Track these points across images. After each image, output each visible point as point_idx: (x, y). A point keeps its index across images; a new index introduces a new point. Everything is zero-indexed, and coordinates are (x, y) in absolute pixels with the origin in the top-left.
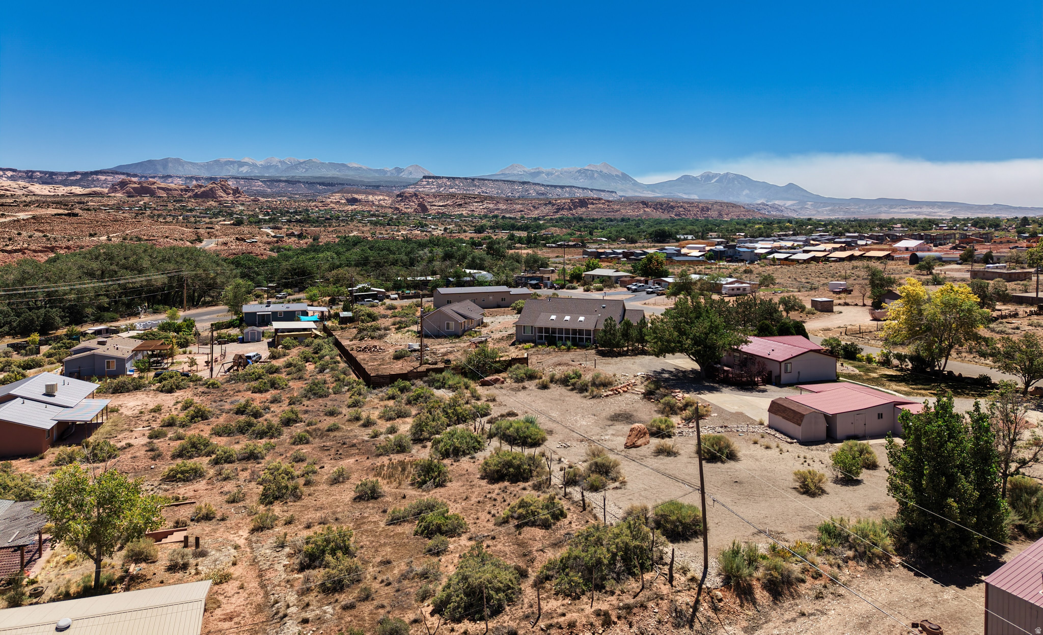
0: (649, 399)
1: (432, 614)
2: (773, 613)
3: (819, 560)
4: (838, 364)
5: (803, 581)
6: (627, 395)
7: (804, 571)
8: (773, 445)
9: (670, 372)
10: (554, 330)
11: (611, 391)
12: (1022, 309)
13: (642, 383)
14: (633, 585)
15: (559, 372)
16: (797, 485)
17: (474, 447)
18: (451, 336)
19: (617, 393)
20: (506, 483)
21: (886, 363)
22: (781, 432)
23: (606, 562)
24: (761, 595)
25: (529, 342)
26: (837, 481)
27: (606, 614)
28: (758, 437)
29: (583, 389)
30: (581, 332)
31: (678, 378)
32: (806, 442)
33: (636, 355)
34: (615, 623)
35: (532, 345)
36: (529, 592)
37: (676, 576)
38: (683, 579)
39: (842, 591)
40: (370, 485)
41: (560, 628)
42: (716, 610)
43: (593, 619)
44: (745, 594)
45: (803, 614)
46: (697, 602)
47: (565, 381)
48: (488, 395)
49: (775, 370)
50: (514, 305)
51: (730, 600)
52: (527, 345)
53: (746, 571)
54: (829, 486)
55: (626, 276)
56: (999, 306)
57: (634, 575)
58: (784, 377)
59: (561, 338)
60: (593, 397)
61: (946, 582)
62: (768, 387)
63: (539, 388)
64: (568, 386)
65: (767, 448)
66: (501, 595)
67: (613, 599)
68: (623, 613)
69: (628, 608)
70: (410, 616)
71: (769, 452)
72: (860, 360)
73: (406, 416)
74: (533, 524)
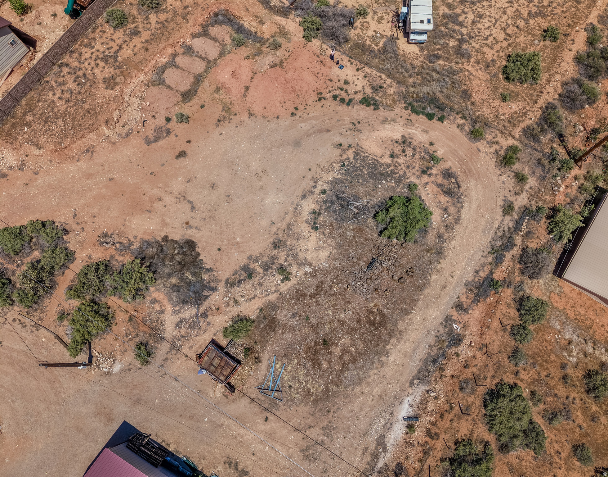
34: (426, 437)
36: (486, 435)
67: (438, 455)
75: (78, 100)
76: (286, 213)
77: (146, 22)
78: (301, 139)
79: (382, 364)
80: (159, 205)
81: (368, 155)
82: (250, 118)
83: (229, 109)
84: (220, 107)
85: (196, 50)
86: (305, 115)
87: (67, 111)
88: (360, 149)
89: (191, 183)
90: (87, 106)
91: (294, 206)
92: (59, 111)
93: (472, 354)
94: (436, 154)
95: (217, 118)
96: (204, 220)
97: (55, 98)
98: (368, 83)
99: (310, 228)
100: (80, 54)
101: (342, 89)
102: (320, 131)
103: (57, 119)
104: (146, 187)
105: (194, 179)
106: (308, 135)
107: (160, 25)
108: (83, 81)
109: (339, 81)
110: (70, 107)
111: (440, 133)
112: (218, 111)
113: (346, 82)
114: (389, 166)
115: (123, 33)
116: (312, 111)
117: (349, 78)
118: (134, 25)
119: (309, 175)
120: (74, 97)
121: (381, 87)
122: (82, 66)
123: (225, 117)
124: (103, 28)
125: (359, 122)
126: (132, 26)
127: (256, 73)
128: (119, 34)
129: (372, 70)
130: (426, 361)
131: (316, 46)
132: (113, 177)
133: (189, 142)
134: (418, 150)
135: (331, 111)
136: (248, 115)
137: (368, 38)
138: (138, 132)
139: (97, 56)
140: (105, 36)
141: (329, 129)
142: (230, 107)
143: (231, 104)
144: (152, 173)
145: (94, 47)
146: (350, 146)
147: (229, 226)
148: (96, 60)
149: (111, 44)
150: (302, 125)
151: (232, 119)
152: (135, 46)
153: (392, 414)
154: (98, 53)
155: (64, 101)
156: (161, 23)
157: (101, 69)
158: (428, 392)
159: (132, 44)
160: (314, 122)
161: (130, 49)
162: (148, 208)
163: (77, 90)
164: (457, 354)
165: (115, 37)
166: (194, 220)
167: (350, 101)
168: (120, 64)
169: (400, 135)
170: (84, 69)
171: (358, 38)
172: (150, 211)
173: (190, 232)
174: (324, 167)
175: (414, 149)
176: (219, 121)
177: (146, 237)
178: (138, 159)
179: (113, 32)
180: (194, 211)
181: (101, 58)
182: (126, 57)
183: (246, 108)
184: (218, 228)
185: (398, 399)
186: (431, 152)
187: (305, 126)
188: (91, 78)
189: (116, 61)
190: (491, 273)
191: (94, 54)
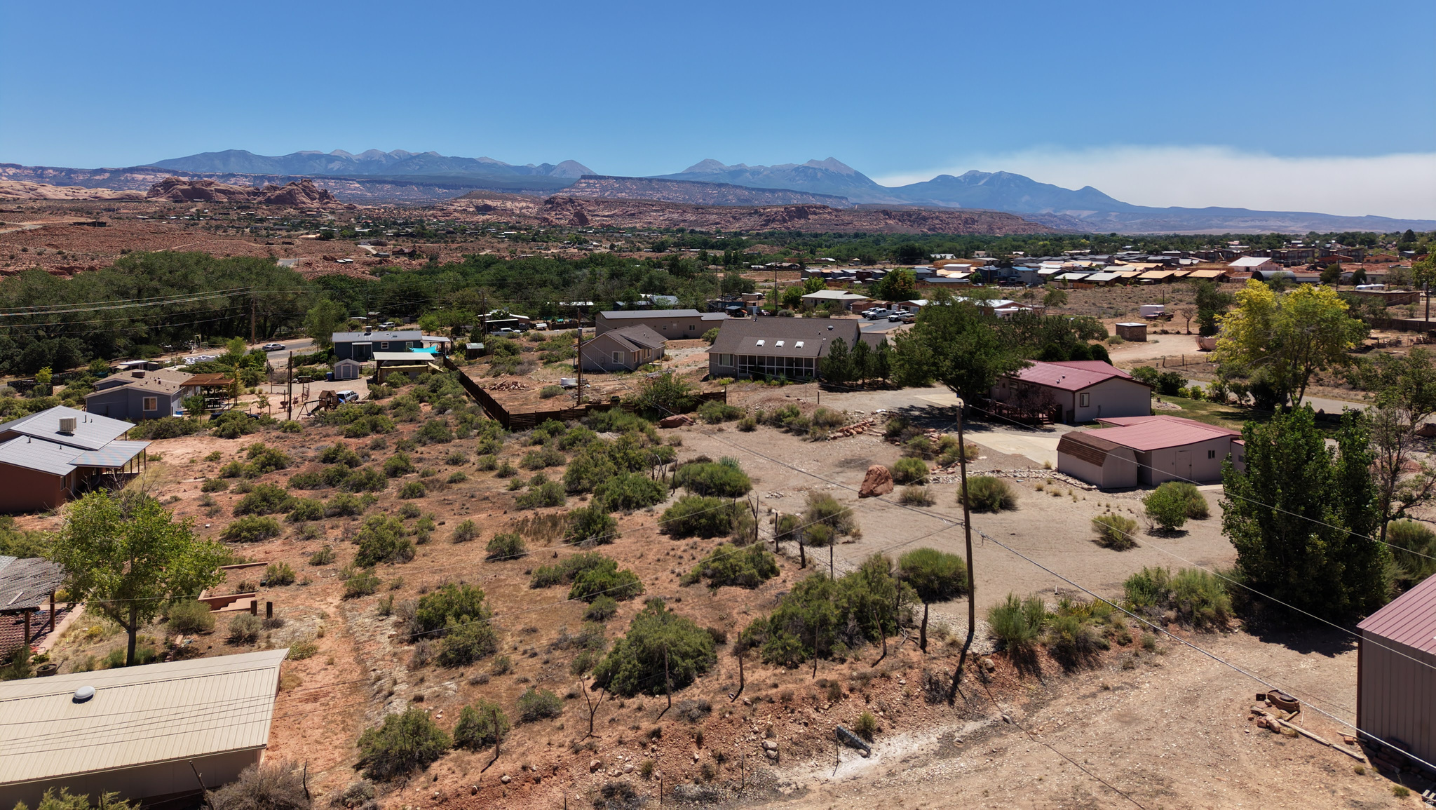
0: (893, 442)
1: (594, 688)
2: (1065, 687)
3: (1127, 622)
4: (1154, 401)
5: (1106, 648)
6: (862, 437)
7: (1107, 634)
8: (1064, 491)
9: (922, 410)
10: (762, 359)
11: (840, 431)
12: (1405, 338)
13: (883, 422)
14: (871, 651)
15: (767, 412)
16: (1097, 536)
17: (651, 498)
18: (620, 371)
19: (848, 434)
20: (696, 539)
21: (1220, 398)
22: (1075, 477)
23: (834, 620)
24: (1047, 664)
25: (727, 376)
26: (1152, 532)
27: (834, 685)
28: (1043, 483)
29: (800, 430)
30: (798, 361)
31: (934, 416)
32: (1108, 488)
33: (875, 390)
34: (846, 697)
35: (732, 379)
36: (727, 661)
37: (930, 640)
38: (940, 644)
39: (1160, 660)
40: (508, 540)
41: (771, 701)
42: (984, 681)
43: (816, 691)
44: (1026, 662)
45: (1107, 688)
46: (959, 671)
47: (777, 421)
48: (670, 438)
49: (1067, 403)
50: (706, 334)
51: (1005, 670)
52: (725, 380)
53: (1025, 634)
54: (1140, 538)
55: (861, 300)
56: (1374, 333)
57: (872, 639)
58: (1079, 412)
59: (771, 371)
60: (816, 440)
61: (1304, 650)
62: (1057, 426)
63: (742, 430)
64: (780, 427)
65: (1056, 495)
66: (689, 662)
67: (844, 668)
68: (857, 684)
69: (865, 678)
70: (563, 691)
71: (1058, 500)
72: (1184, 395)
73: (558, 465)
74: (734, 583)
93: (619, 753)
153: (891, 774)
158: (776, 760)
185: (855, 786)
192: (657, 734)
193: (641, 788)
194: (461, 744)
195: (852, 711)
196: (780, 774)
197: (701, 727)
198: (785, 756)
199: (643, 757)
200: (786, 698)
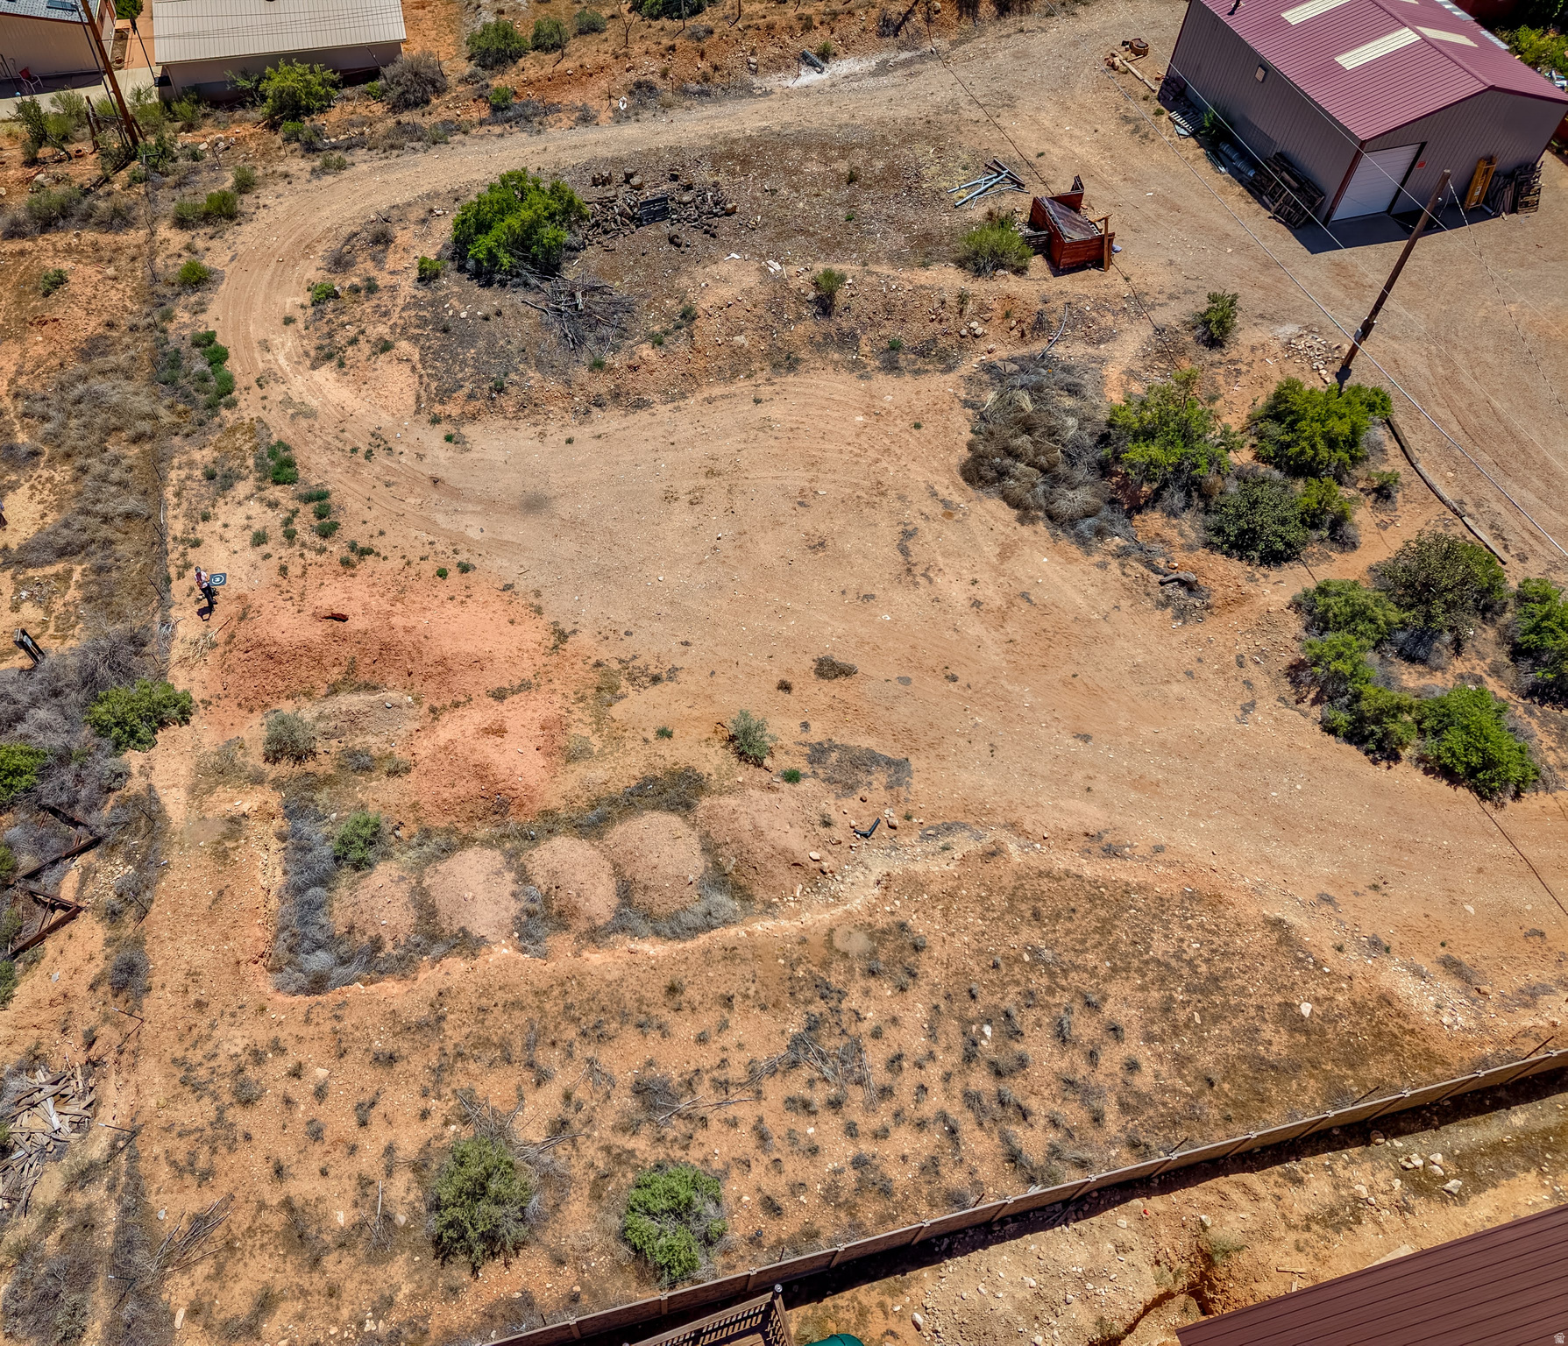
1: (630, 11)
2: (992, 28)
24: (986, 8)
27: (809, 18)
34: (816, 27)
41: (759, 28)
42: (929, 21)
43: (794, 23)
44: (969, 6)
45: (1023, 30)
46: (910, 12)
67: (821, 5)
68: (827, 18)
69: (835, 15)
70: (606, 12)
75: (1052, 975)
76: (710, 401)
77: (576, 1121)
78: (512, 508)
79: (785, 126)
80: (992, 595)
81: (425, 379)
82: (574, 632)
83: (599, 689)
84: (617, 711)
85: (515, 907)
86: (439, 547)
87: (1114, 969)
88: (424, 398)
89: (867, 590)
90: (1031, 935)
91: (681, 403)
92: (1143, 988)
93: (646, 60)
94: (308, 303)
95: (653, 692)
96: (901, 498)
97: (1133, 1046)
98: (221, 501)
99: (697, 322)
100: (931, 1167)
101: (290, 536)
102: (456, 494)
103: (1167, 965)
104: (994, 655)
105: (851, 596)
106: (490, 504)
107: (543, 1056)
108: (987, 1030)
109: (267, 556)
110: (1093, 972)
111: (247, 326)
112: (636, 706)
113: (260, 539)
114: (415, 339)
115: (700, 1135)
116: (417, 543)
117: (241, 541)
118: (629, 1143)
119: (582, 433)
120: (1063, 998)
121: (211, 476)
122: (955, 1109)
123: (632, 679)
124: (762, 1221)
125: (354, 450)
126: (640, 1144)
127: (433, 710)
128: (716, 1146)
129: (171, 521)
130: (717, 101)
131: (194, 674)
132: (1071, 741)
133: (785, 687)
134: (326, 330)
135: (374, 512)
136: (570, 639)
137: (58, 606)
138: (908, 818)
139: (869, 1108)
140: (776, 1185)
141: (430, 483)
142: (591, 692)
143: (582, 699)
144: (954, 679)
145: (859, 1163)
146: (435, 421)
147: (856, 451)
148: (886, 1092)
149: (778, 1122)
150: (473, 533)
151: (621, 661)
152: (702, 1039)
153: (833, 85)
154: (857, 1117)
155: (1108, 1009)
156: (531, 1065)
157: (890, 1033)
158: (755, 71)
159: (707, 1058)
160: (440, 518)
161: (729, 1039)
162: (1025, 606)
163: (1032, 1015)
164: (664, 75)
165: (744, 1142)
166: (926, 510)
167: (308, 499)
168: (808, 1002)
169: (316, 373)
170: (957, 1085)
171: (73, 626)
172: (1025, 596)
173: (956, 498)
174: (535, 425)
175: (330, 335)
176: (656, 679)
177: (1075, 551)
178: (962, 742)
179: (735, 1173)
180: (910, 528)
181: (860, 1082)
182: (765, 1017)
183: (555, 659)
184: (884, 464)
185: (806, 91)
186: (310, 311)
187: (473, 527)
188: (952, 1027)
189: (813, 1025)
190: (482, 123)
191: (875, 1122)
192: (673, 48)
193: (660, 84)
194: (536, 48)
195: (819, 38)
196: (756, 81)
197: (704, 45)
198: (762, 69)
199: (664, 64)
200: (770, 27)
